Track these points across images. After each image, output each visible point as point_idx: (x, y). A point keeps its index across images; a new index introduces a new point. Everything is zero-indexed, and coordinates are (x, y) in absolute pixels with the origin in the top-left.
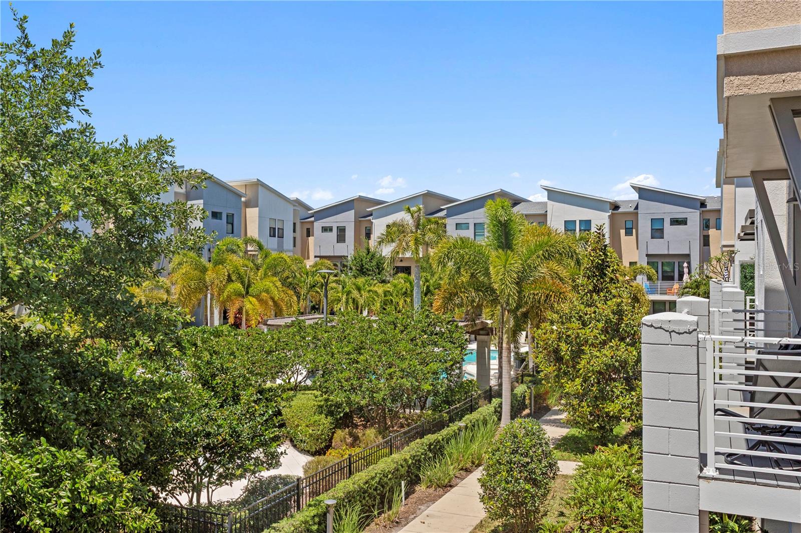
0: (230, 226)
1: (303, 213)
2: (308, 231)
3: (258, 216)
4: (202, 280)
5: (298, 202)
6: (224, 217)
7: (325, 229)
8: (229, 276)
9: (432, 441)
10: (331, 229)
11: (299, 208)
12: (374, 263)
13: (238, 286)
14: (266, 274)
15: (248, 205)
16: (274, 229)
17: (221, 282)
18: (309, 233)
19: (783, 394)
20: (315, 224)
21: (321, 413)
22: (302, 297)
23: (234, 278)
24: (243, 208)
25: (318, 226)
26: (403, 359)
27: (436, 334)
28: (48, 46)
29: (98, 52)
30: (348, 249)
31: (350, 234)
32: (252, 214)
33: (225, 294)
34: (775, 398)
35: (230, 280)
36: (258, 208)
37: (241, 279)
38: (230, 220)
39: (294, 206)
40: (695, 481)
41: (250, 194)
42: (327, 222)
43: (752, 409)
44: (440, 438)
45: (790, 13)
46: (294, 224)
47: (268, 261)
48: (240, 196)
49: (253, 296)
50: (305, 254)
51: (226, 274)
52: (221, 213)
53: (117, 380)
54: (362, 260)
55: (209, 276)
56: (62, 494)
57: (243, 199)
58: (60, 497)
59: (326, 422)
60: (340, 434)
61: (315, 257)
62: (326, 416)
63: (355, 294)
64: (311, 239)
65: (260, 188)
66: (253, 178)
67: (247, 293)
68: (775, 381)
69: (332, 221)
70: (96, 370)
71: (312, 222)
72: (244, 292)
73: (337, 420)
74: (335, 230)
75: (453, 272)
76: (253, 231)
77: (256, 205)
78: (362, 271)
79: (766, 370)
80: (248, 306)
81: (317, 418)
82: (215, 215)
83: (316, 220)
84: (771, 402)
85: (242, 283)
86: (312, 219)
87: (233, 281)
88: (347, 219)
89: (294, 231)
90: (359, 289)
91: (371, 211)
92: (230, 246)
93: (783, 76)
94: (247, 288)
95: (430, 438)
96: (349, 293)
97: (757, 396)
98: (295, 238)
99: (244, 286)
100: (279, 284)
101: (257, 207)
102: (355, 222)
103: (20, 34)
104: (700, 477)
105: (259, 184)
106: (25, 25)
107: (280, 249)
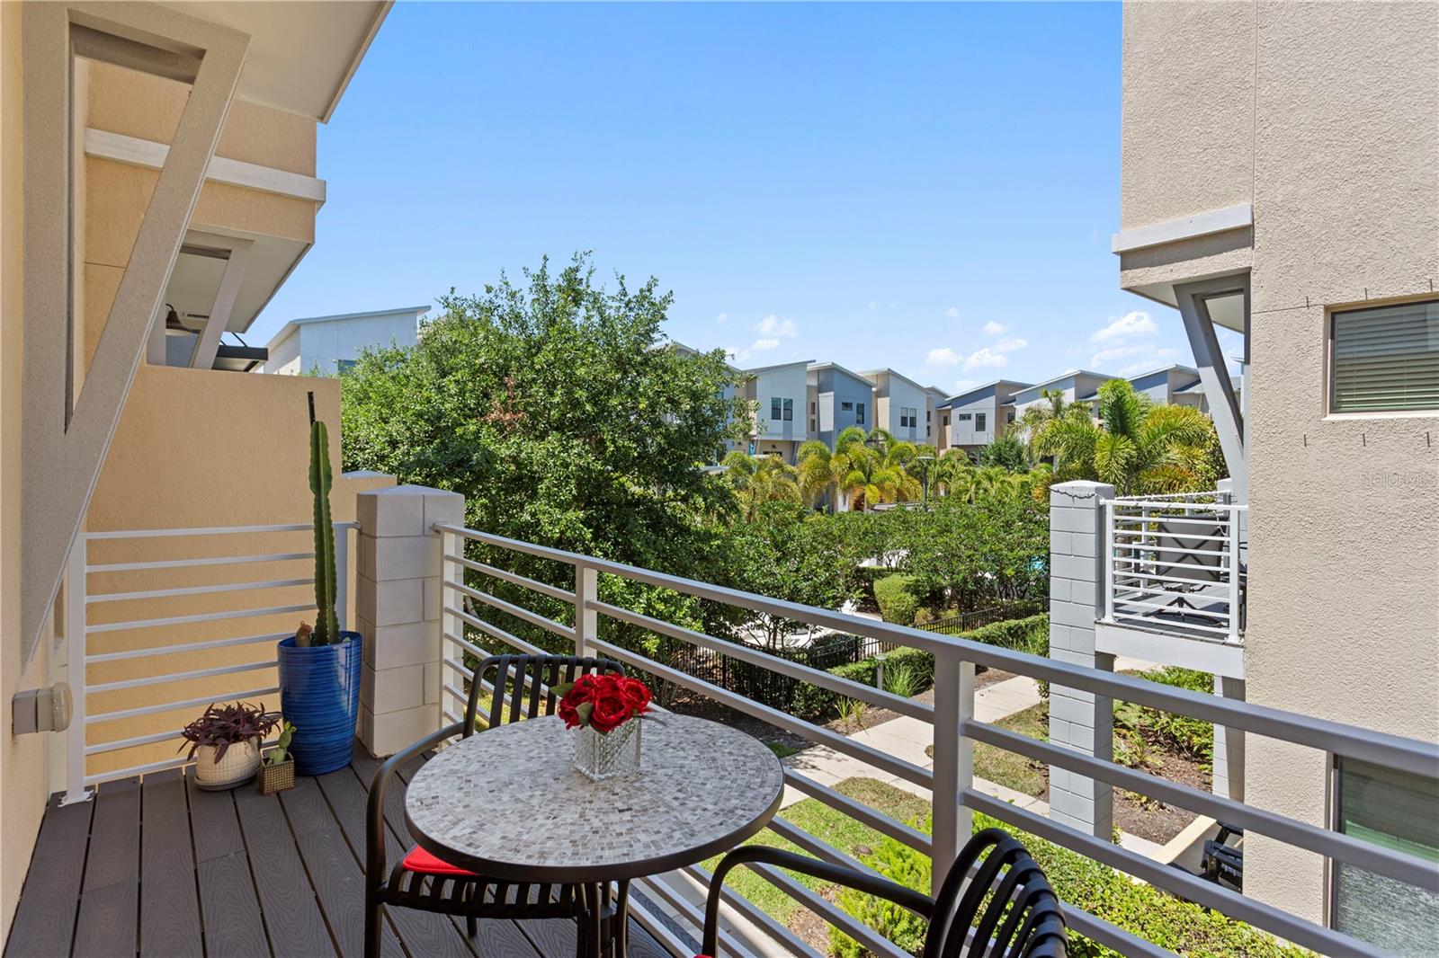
0: (861, 416)
1: (938, 401)
2: (945, 418)
3: (888, 404)
4: (826, 468)
5: (934, 390)
6: (854, 407)
7: (963, 417)
8: (851, 464)
9: (1013, 626)
10: (969, 417)
11: (933, 396)
12: (1014, 452)
13: (859, 474)
14: (891, 464)
15: (879, 394)
16: (906, 418)
17: (843, 470)
18: (946, 421)
19: (1190, 557)
20: (952, 412)
21: (907, 591)
22: (929, 486)
23: (855, 467)
24: (874, 398)
25: (955, 413)
26: (985, 543)
27: (1036, 523)
28: (638, 293)
29: (671, 292)
30: (987, 438)
31: (990, 422)
32: (883, 404)
33: (847, 481)
34: (1183, 558)
35: (851, 467)
36: (888, 398)
37: (862, 468)
38: (861, 408)
39: (928, 394)
40: (1091, 625)
41: (881, 383)
42: (965, 409)
43: (1158, 567)
44: (1023, 624)
45: (1177, 209)
46: (929, 413)
47: (893, 449)
48: (871, 387)
49: (875, 485)
50: (942, 444)
51: (848, 462)
52: (851, 404)
53: (686, 531)
54: (1000, 449)
55: (833, 464)
56: (641, 601)
57: (874, 389)
58: (641, 603)
59: (910, 599)
60: (922, 612)
61: (952, 446)
62: (912, 594)
63: (986, 484)
64: (948, 428)
65: (891, 377)
66: (884, 367)
67: (869, 481)
68: (1179, 543)
69: (972, 409)
70: (673, 521)
71: (950, 410)
72: (865, 481)
73: (922, 599)
74: (974, 417)
75: (1064, 459)
76: (884, 422)
77: (887, 395)
78: (1000, 460)
79: (1168, 532)
80: (868, 494)
81: (902, 595)
82: (847, 405)
83: (953, 408)
84: (1179, 561)
85: (864, 472)
86: (950, 407)
87: (854, 469)
88: (988, 406)
89: (929, 420)
90: (990, 479)
91: (1014, 396)
92: (852, 435)
93: (1171, 266)
94: (869, 476)
95: (1013, 622)
96: (978, 483)
97: (1163, 556)
98: (928, 428)
99: (865, 474)
100: (903, 473)
101: (888, 396)
102: (996, 408)
103: (620, 288)
104: (1096, 623)
105: (890, 374)
106: (623, 281)
107: (912, 438)
